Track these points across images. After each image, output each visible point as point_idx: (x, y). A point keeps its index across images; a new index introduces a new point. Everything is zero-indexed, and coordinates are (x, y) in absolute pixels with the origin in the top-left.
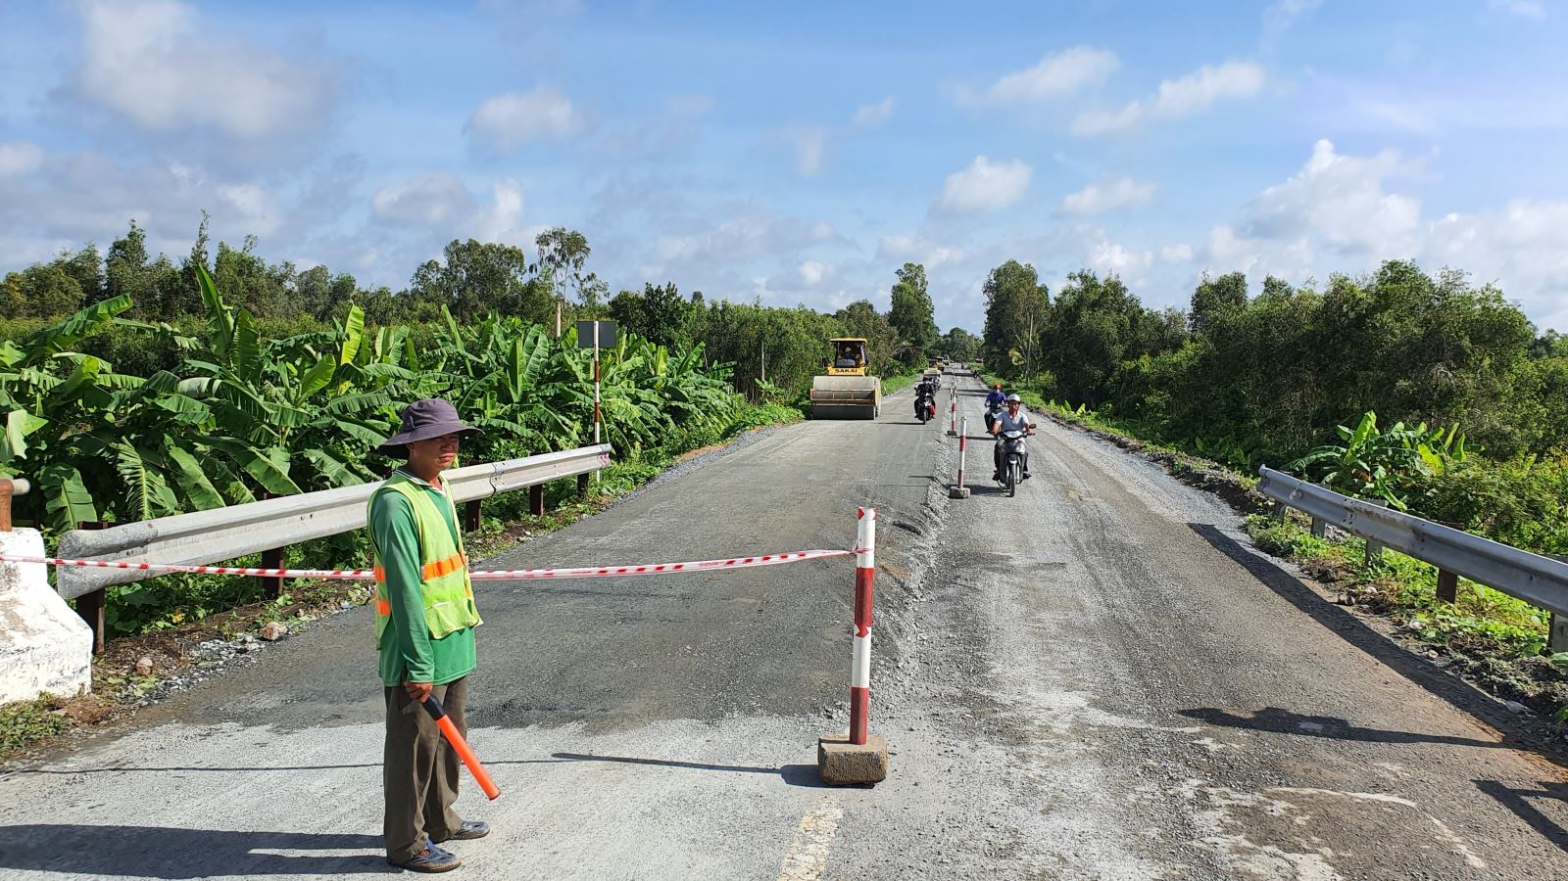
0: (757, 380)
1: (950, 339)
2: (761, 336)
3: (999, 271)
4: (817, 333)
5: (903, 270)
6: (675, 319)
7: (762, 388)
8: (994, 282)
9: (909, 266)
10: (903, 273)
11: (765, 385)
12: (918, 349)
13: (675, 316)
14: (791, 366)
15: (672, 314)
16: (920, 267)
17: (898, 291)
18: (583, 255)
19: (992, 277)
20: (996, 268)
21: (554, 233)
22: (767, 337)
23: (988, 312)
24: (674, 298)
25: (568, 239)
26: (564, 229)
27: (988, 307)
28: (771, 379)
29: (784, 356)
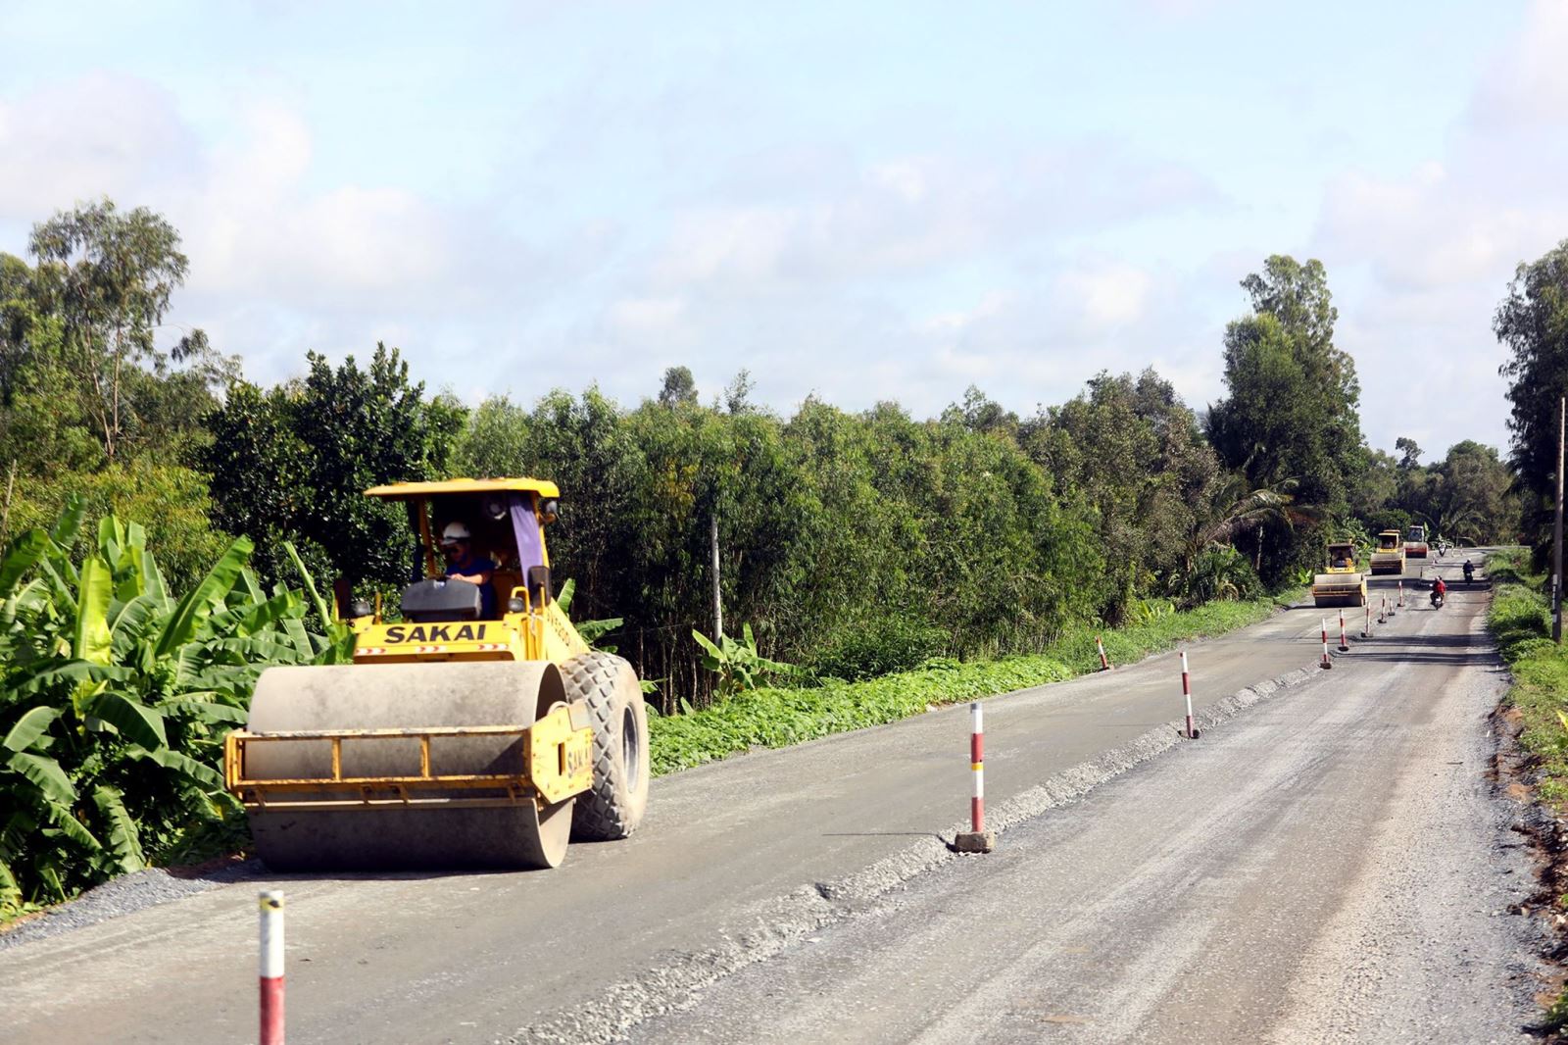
0: (697, 636)
1: (1440, 477)
2: (707, 499)
3: (1540, 269)
4: (915, 482)
5: (1265, 277)
6: (399, 459)
7: (716, 662)
8: (1527, 302)
9: (1281, 266)
10: (1261, 286)
11: (727, 652)
12: (1308, 513)
13: (398, 447)
14: (811, 585)
15: (388, 443)
16: (1313, 269)
17: (1245, 338)
18: (165, 278)
19: (1521, 289)
20: (1531, 262)
21: (80, 220)
22: (726, 501)
23: (1516, 394)
24: (398, 395)
25: (120, 234)
26: (110, 206)
27: (1516, 379)
28: (747, 630)
29: (782, 558)
